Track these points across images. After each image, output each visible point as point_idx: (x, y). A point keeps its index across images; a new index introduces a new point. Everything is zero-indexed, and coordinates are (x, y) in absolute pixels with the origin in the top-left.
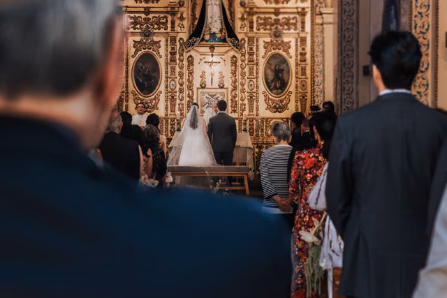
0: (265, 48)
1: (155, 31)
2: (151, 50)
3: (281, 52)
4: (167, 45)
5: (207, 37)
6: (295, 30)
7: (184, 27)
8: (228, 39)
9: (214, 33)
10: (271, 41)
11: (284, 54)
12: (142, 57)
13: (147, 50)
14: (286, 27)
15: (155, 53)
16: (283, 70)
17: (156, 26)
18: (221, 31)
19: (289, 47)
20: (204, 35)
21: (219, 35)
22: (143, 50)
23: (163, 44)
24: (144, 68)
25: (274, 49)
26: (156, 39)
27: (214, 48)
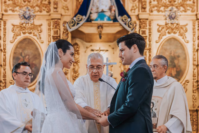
0: (159, 31)
1: (36, 14)
2: (32, 35)
3: (177, 36)
4: (49, 29)
5: (94, 16)
6: (193, 11)
7: (68, 10)
8: (119, 18)
9: (103, 11)
10: (166, 24)
11: (180, 38)
12: (21, 42)
13: (27, 35)
14: (182, 8)
15: (35, 38)
16: (179, 57)
17: (37, 8)
18: (110, 9)
19: (186, 31)
20: (91, 13)
21: (108, 14)
22: (22, 35)
23: (45, 28)
24: (23, 55)
25: (169, 33)
26: (37, 22)
27: (102, 27)
